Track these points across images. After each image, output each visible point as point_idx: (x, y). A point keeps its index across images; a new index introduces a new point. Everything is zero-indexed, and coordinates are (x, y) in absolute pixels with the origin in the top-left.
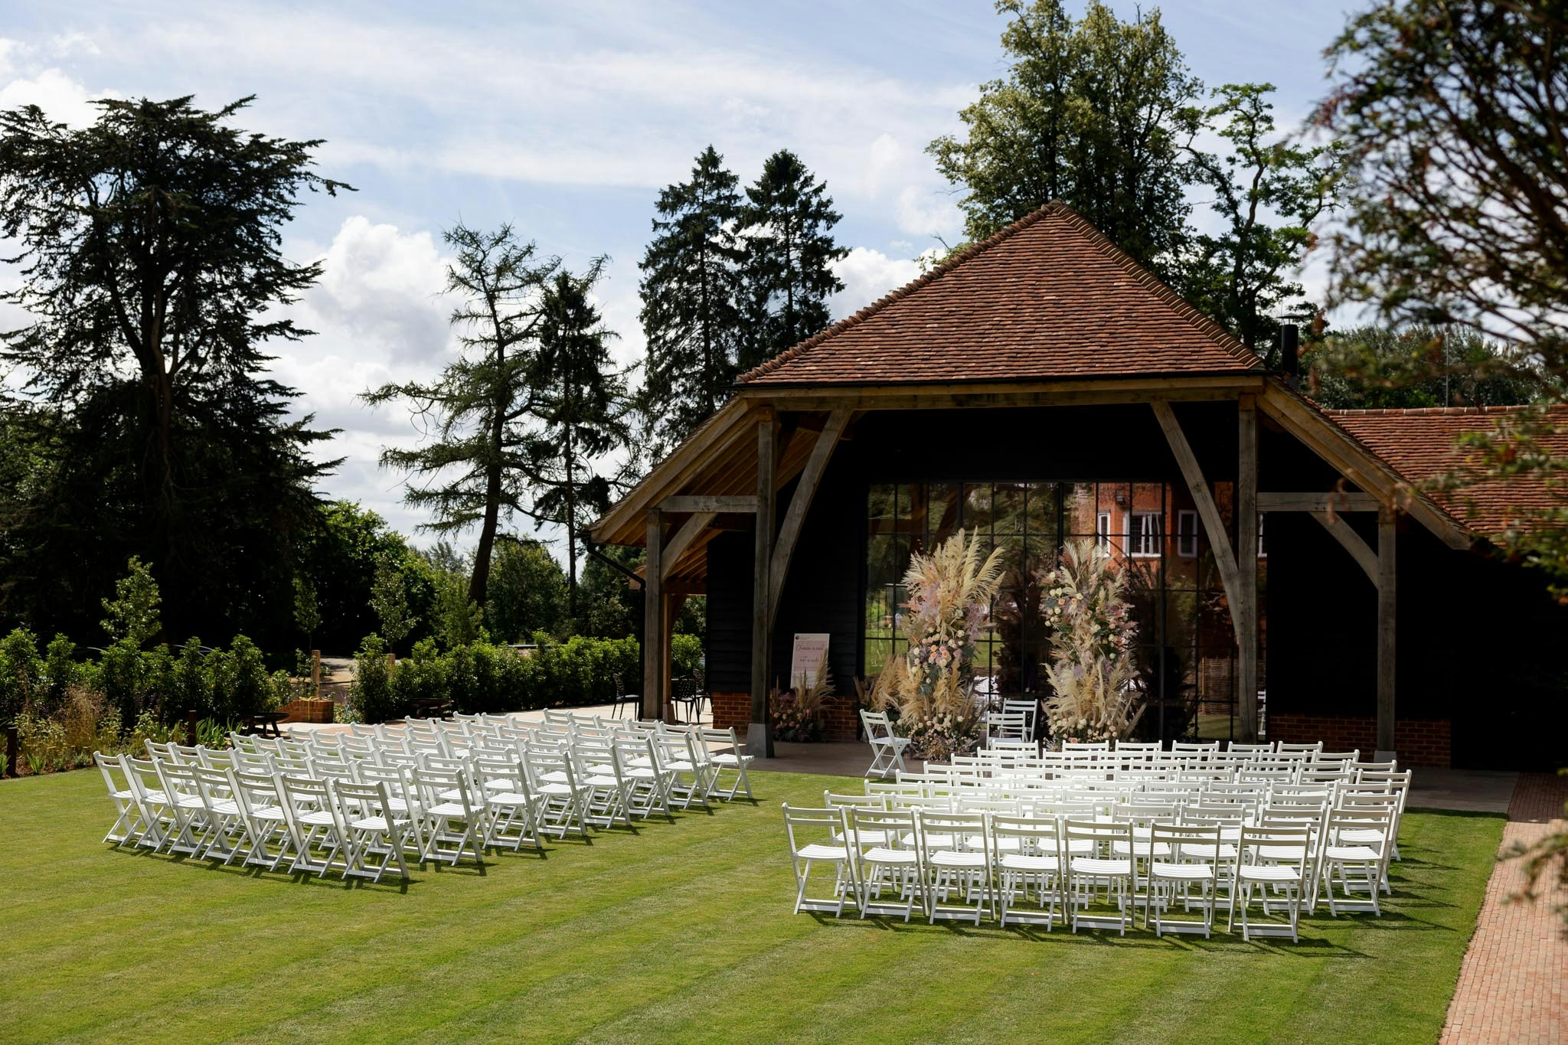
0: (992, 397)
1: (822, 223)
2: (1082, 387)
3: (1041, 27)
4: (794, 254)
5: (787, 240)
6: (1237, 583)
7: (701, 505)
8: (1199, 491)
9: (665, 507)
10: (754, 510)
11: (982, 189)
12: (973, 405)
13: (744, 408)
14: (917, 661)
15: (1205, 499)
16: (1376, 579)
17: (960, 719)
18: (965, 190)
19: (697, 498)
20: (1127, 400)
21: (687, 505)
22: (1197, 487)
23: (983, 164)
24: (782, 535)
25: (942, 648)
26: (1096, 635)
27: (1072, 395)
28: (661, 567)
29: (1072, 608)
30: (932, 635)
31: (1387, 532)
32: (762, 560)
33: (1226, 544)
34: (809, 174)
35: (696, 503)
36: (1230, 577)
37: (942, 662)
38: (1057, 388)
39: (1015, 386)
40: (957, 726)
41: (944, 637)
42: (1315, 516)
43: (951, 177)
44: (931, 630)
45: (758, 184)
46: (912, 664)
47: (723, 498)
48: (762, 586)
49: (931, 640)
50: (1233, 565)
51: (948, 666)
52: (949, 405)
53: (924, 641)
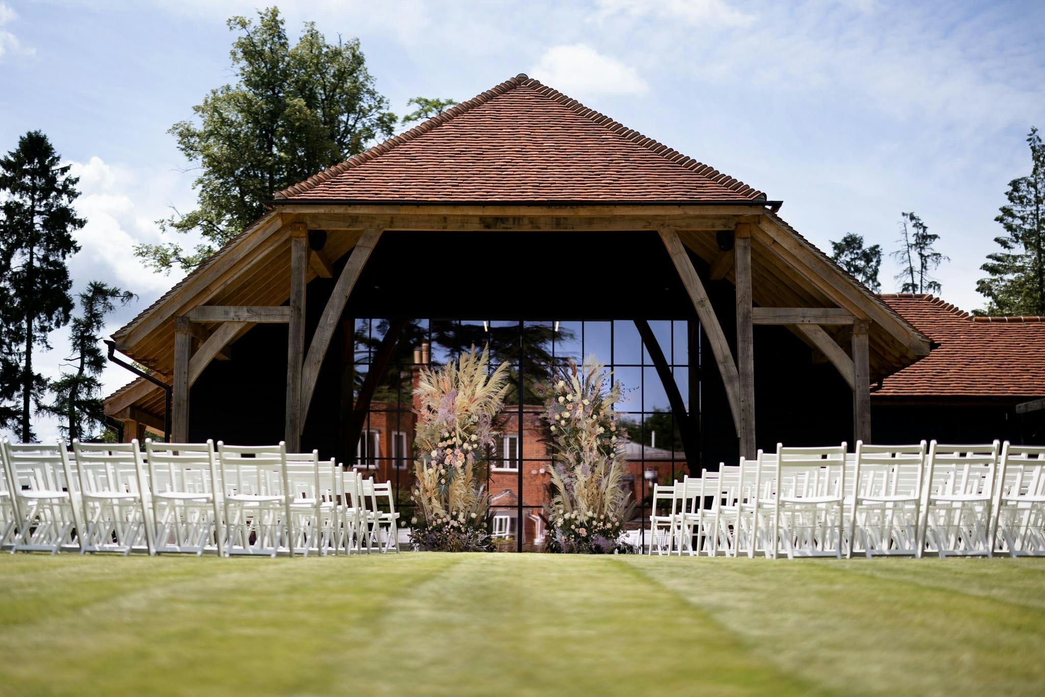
0: (517, 219)
1: (65, 196)
2: (606, 211)
3: (264, 42)
4: (38, 220)
5: (33, 206)
6: (737, 385)
7: (232, 315)
8: (703, 306)
9: (194, 317)
10: (286, 320)
11: (214, 167)
12: (500, 228)
13: (279, 223)
14: (434, 463)
15: (708, 313)
16: (851, 379)
17: (474, 515)
18: (198, 168)
19: (227, 308)
20: (639, 227)
21: (217, 314)
22: (702, 302)
23: (217, 148)
24: (314, 343)
25: (457, 451)
26: (600, 436)
27: (590, 220)
28: (189, 372)
29: (579, 413)
30: (446, 439)
31: (860, 341)
32: (295, 367)
33: (728, 351)
34: (56, 155)
35: (227, 313)
36: (731, 380)
37: (459, 464)
38: (583, 212)
39: (545, 209)
40: (470, 521)
41: (460, 442)
42: (801, 328)
43: (189, 155)
44: (447, 435)
45: (12, 154)
46: (429, 466)
47: (255, 308)
48: (294, 390)
49: (445, 444)
50: (734, 369)
51: (463, 467)
52: (475, 227)
53: (441, 445)
